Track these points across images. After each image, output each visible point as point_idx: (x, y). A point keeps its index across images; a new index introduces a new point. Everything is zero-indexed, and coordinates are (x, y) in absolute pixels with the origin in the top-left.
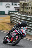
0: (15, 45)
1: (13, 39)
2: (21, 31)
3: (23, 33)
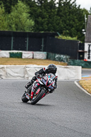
0: (34, 103)
1: (33, 93)
2: (46, 81)
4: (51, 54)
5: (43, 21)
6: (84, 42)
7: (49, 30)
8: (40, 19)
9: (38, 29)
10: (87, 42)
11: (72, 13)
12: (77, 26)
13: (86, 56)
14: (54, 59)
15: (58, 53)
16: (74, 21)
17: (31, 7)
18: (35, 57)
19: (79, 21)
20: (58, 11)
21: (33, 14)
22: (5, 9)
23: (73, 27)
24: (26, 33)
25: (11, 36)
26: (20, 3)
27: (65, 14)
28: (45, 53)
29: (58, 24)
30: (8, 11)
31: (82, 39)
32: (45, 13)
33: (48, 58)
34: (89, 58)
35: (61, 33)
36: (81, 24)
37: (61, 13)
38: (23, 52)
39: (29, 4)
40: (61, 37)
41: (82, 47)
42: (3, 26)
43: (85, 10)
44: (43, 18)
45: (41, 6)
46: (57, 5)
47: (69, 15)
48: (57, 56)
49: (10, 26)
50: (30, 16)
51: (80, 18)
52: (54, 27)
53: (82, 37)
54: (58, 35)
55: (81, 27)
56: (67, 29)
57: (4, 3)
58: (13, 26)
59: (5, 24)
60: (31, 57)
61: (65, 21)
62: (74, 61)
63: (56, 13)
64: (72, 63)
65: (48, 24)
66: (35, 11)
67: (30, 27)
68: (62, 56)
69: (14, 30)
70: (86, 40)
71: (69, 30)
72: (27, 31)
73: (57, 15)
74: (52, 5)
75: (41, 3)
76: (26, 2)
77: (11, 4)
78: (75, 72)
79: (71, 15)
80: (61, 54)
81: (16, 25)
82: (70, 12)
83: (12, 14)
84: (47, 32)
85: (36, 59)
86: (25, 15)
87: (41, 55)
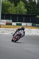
4: (34, 24)
8: (29, 9)
9: (28, 13)
14: (35, 26)
17: (25, 4)
18: (27, 25)
20: (37, 6)
21: (26, 7)
22: (15, 4)
24: (24, 15)
25: (17, 16)
26: (21, 2)
29: (37, 11)
30: (16, 5)
32: (32, 6)
33: (33, 26)
38: (22, 23)
39: (25, 2)
42: (13, 12)
44: (31, 9)
45: (30, 3)
46: (37, 3)
48: (37, 25)
49: (17, 12)
50: (25, 8)
52: (35, 12)
54: (37, 16)
57: (14, 2)
58: (18, 12)
59: (15, 11)
60: (26, 25)
63: (36, 6)
65: (33, 11)
66: (27, 5)
67: (25, 12)
69: (18, 14)
72: (24, 14)
73: (37, 7)
74: (35, 3)
75: (30, 2)
76: (24, 1)
77: (17, 3)
81: (19, 11)
83: (17, 6)
84: (33, 14)
86: (23, 7)
87: (29, 24)
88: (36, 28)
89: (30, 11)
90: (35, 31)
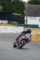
2: (26, 37)
3: (27, 38)
4: (10, 22)
5: (6, 7)
6: (24, 16)
7: (9, 11)
8: (5, 6)
9: (4, 10)
10: (26, 16)
11: (19, 3)
12: (21, 9)
13: (25, 22)
14: (11, 24)
15: (13, 21)
16: (20, 7)
17: (1, 1)
19: (22, 7)
20: (13, 3)
23: (19, 9)
27: (16, 4)
28: (8, 21)
29: (13, 8)
31: (24, 15)
32: (7, 4)
33: (9, 23)
34: (27, 23)
35: (14, 12)
36: (23, 8)
37: (14, 4)
40: (14, 14)
41: (24, 18)
43: (25, 2)
44: (6, 6)
45: (5, 1)
47: (18, 4)
48: (13, 22)
51: (23, 6)
52: (11, 9)
53: (23, 14)
55: (23, 10)
56: (17, 10)
61: (16, 7)
62: (20, 24)
63: (12, 3)
64: (19, 25)
65: (8, 8)
66: (3, 3)
67: (1, 9)
68: (15, 22)
70: (25, 15)
71: (18, 11)
73: (13, 4)
78: (21, 29)
79: (19, 4)
80: (14, 21)
82: (18, 3)
84: (8, 12)
85: (3, 24)
87: (5, 22)
88: (12, 26)
89: (6, 8)
90: (11, 29)
